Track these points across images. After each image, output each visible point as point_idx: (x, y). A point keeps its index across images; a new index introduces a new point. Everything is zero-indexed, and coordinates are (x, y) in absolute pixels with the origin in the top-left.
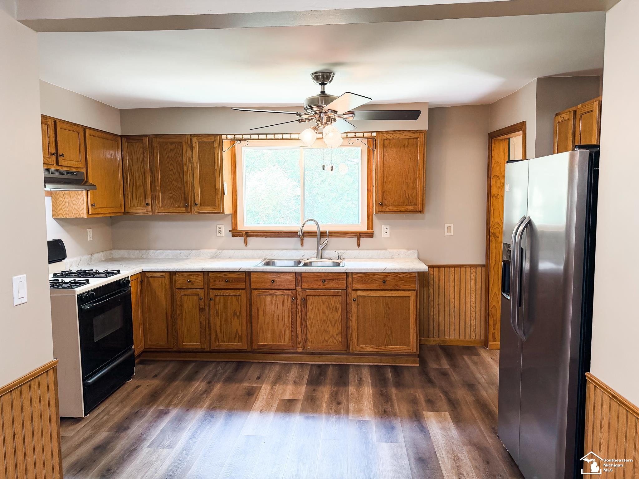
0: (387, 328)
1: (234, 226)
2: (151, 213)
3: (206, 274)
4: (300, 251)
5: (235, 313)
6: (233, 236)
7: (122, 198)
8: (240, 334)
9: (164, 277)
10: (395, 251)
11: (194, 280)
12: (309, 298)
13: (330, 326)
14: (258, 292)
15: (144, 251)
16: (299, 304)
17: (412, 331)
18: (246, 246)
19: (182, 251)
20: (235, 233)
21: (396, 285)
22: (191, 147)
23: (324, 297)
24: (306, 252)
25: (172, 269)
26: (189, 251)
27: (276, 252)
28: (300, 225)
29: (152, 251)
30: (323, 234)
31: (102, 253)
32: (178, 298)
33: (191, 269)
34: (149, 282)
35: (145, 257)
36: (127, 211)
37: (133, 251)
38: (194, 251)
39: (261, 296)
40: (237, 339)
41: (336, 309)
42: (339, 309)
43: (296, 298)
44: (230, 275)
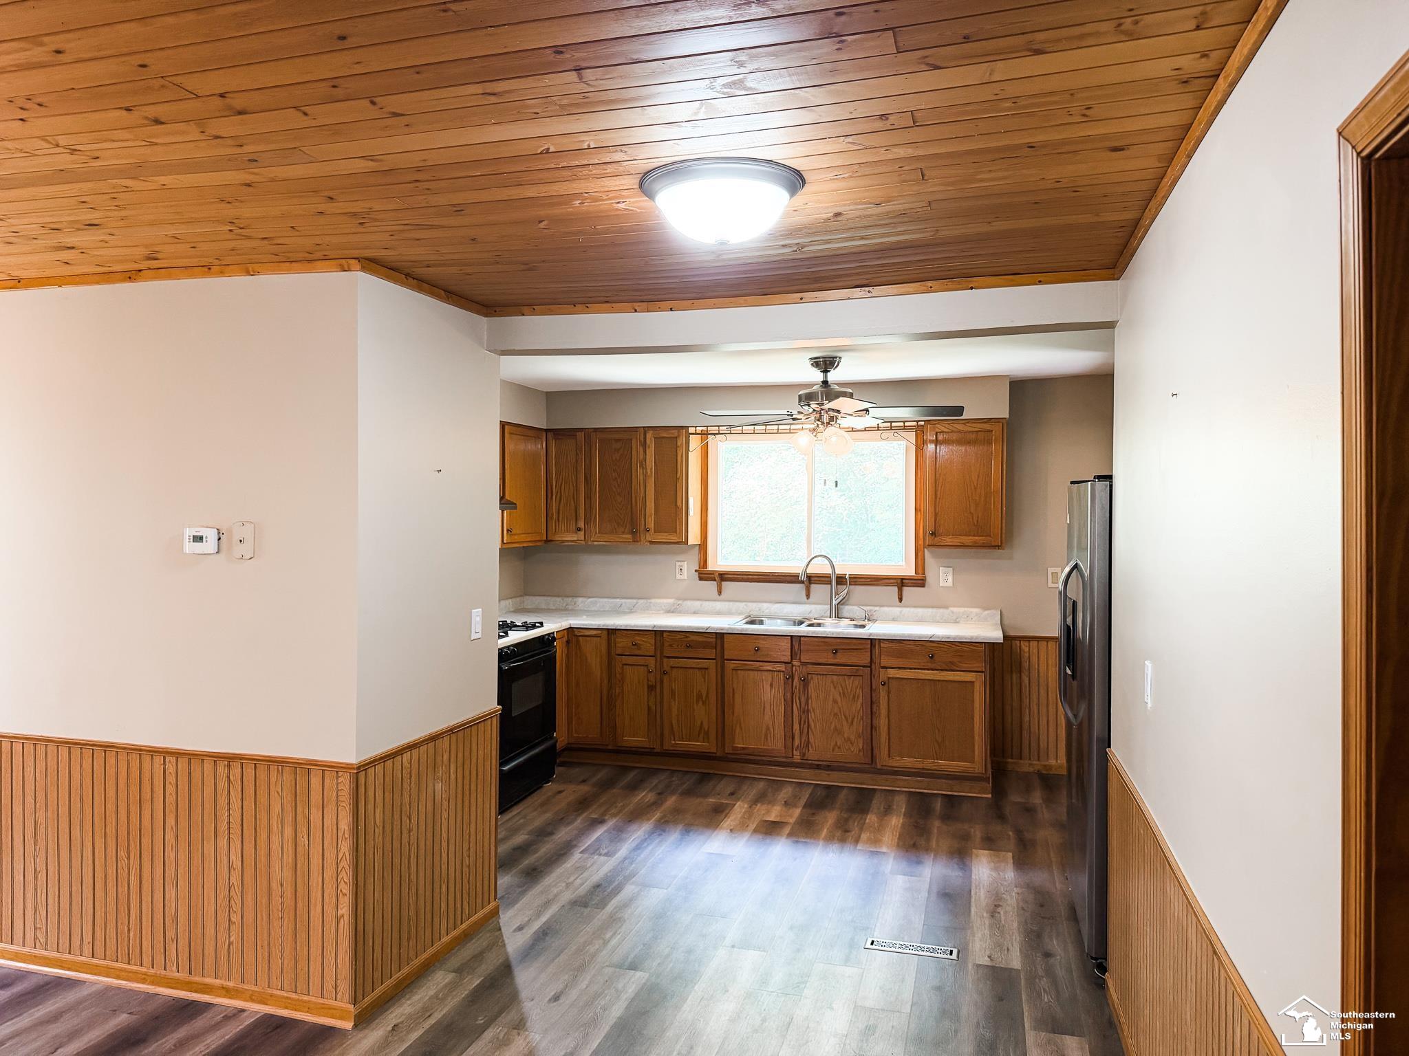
0: (937, 731)
1: (702, 564)
2: (583, 542)
3: (659, 635)
4: (804, 605)
5: (699, 696)
6: (701, 579)
7: (544, 519)
8: (706, 729)
9: (600, 637)
10: (962, 610)
11: (641, 643)
12: (812, 678)
13: (845, 723)
14: (735, 665)
15: (570, 599)
16: (796, 687)
17: (977, 737)
18: (719, 595)
19: (623, 601)
20: (704, 575)
21: (950, 662)
22: (644, 445)
23: (835, 678)
24: (813, 607)
25: (612, 625)
26: (635, 601)
27: (765, 605)
28: (804, 565)
29: (580, 599)
30: (841, 580)
31: (510, 601)
32: (618, 669)
33: (637, 626)
34: (578, 641)
35: (570, 607)
36: (549, 539)
37: (554, 599)
38: (641, 601)
39: (739, 672)
40: (701, 735)
41: (854, 697)
42: (858, 698)
43: (792, 677)
44: (693, 638)
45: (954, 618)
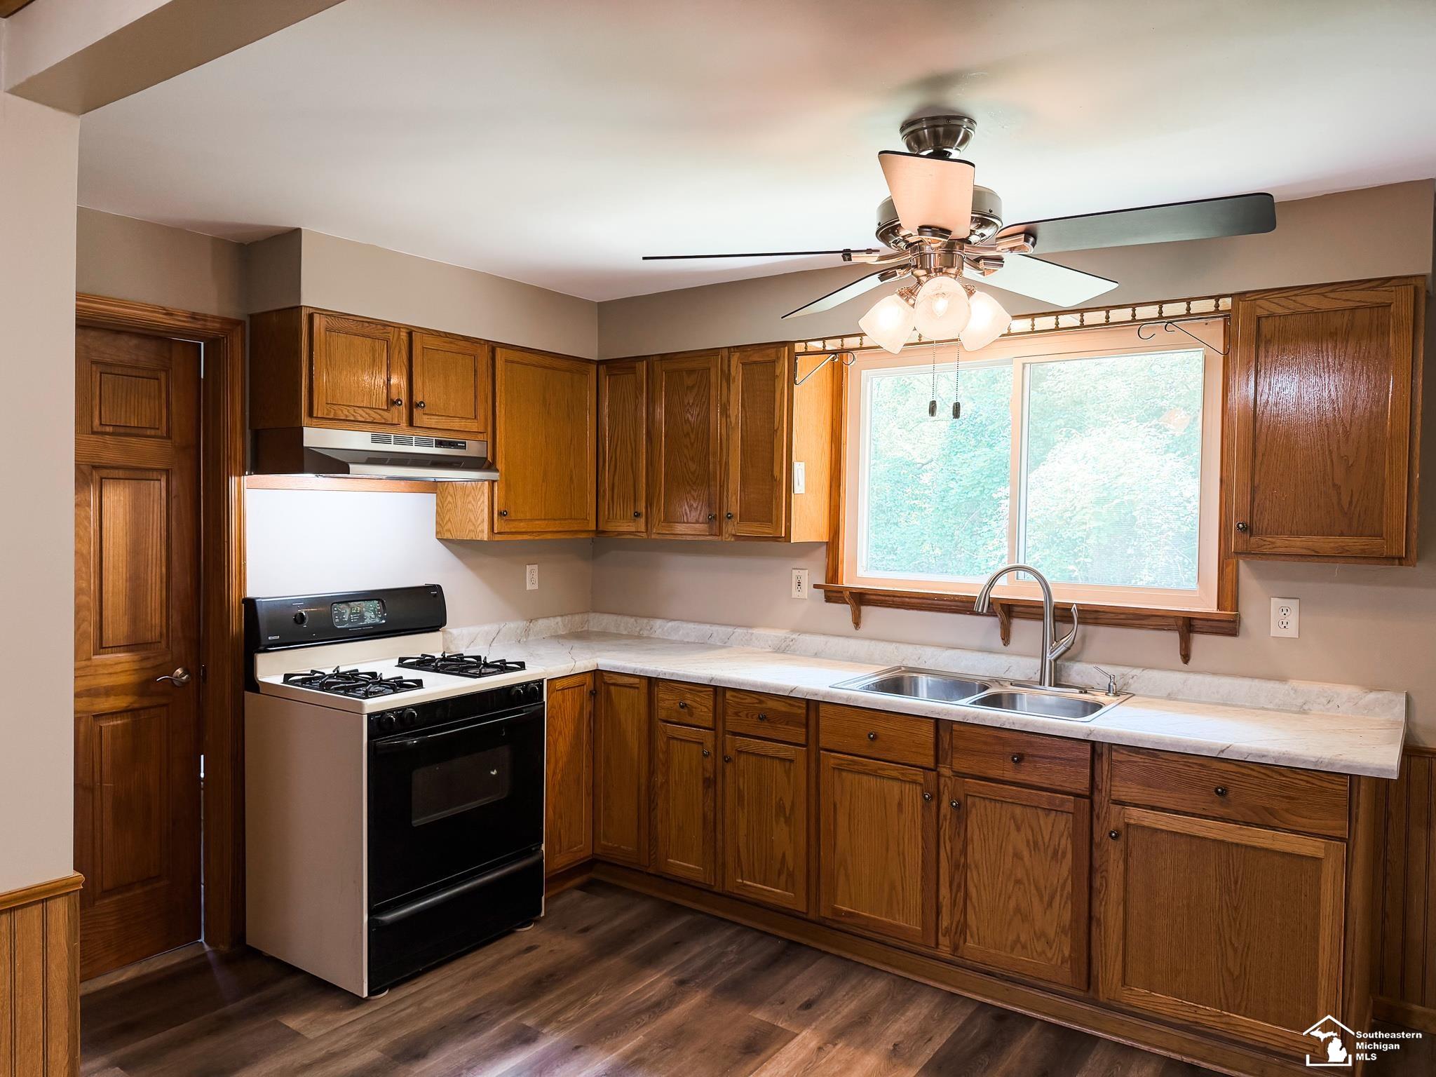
0: (1230, 951)
1: (830, 575)
2: (644, 535)
3: (718, 692)
4: (996, 656)
6: (828, 599)
7: (591, 498)
8: (791, 869)
9: (638, 688)
10: (1316, 687)
11: (694, 704)
12: (974, 804)
14: (837, 761)
15: (645, 621)
16: (945, 816)
18: (856, 629)
20: (833, 594)
21: (1266, 809)
22: (727, 377)
23: (1018, 811)
24: (1014, 660)
25: (652, 671)
26: (730, 630)
27: (929, 651)
29: (658, 623)
31: (559, 619)
33: (687, 676)
35: (645, 633)
36: (601, 528)
37: (626, 619)
38: (739, 631)
39: (844, 774)
40: (783, 878)
41: (1055, 852)
42: (1064, 854)
43: (937, 796)
44: (771, 704)
45: (1300, 701)
